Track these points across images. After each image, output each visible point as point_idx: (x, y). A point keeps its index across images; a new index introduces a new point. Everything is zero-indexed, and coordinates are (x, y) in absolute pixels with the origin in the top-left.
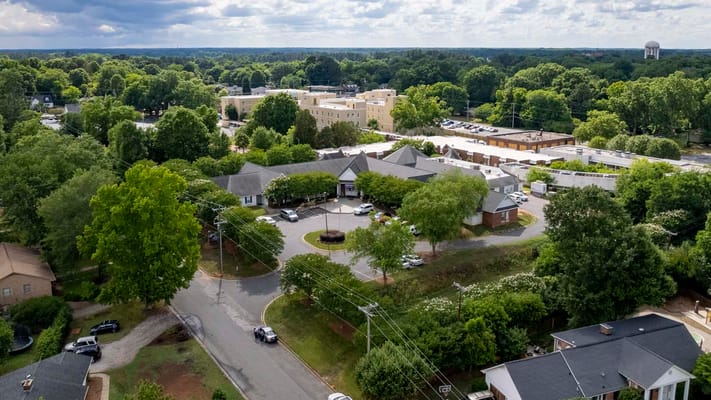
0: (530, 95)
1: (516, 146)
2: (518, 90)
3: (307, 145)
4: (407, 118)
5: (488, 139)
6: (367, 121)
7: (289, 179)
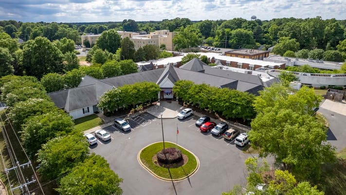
0: (233, 32)
1: (243, 57)
2: (227, 30)
3: (130, 60)
4: (181, 43)
5: (226, 54)
6: (160, 46)
7: (120, 91)
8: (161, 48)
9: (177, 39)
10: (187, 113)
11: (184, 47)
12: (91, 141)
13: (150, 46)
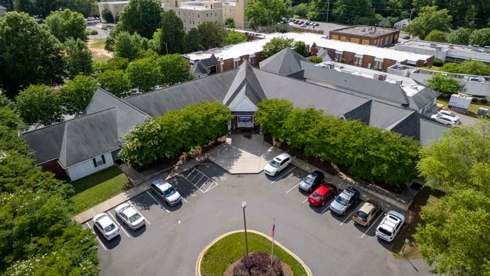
1: (358, 40)
4: (258, 16)
5: (332, 35)
6: (224, 20)
7: (159, 128)
8: (226, 24)
9: (252, 10)
10: (281, 164)
11: (264, 23)
12: (108, 234)
13: (210, 25)
